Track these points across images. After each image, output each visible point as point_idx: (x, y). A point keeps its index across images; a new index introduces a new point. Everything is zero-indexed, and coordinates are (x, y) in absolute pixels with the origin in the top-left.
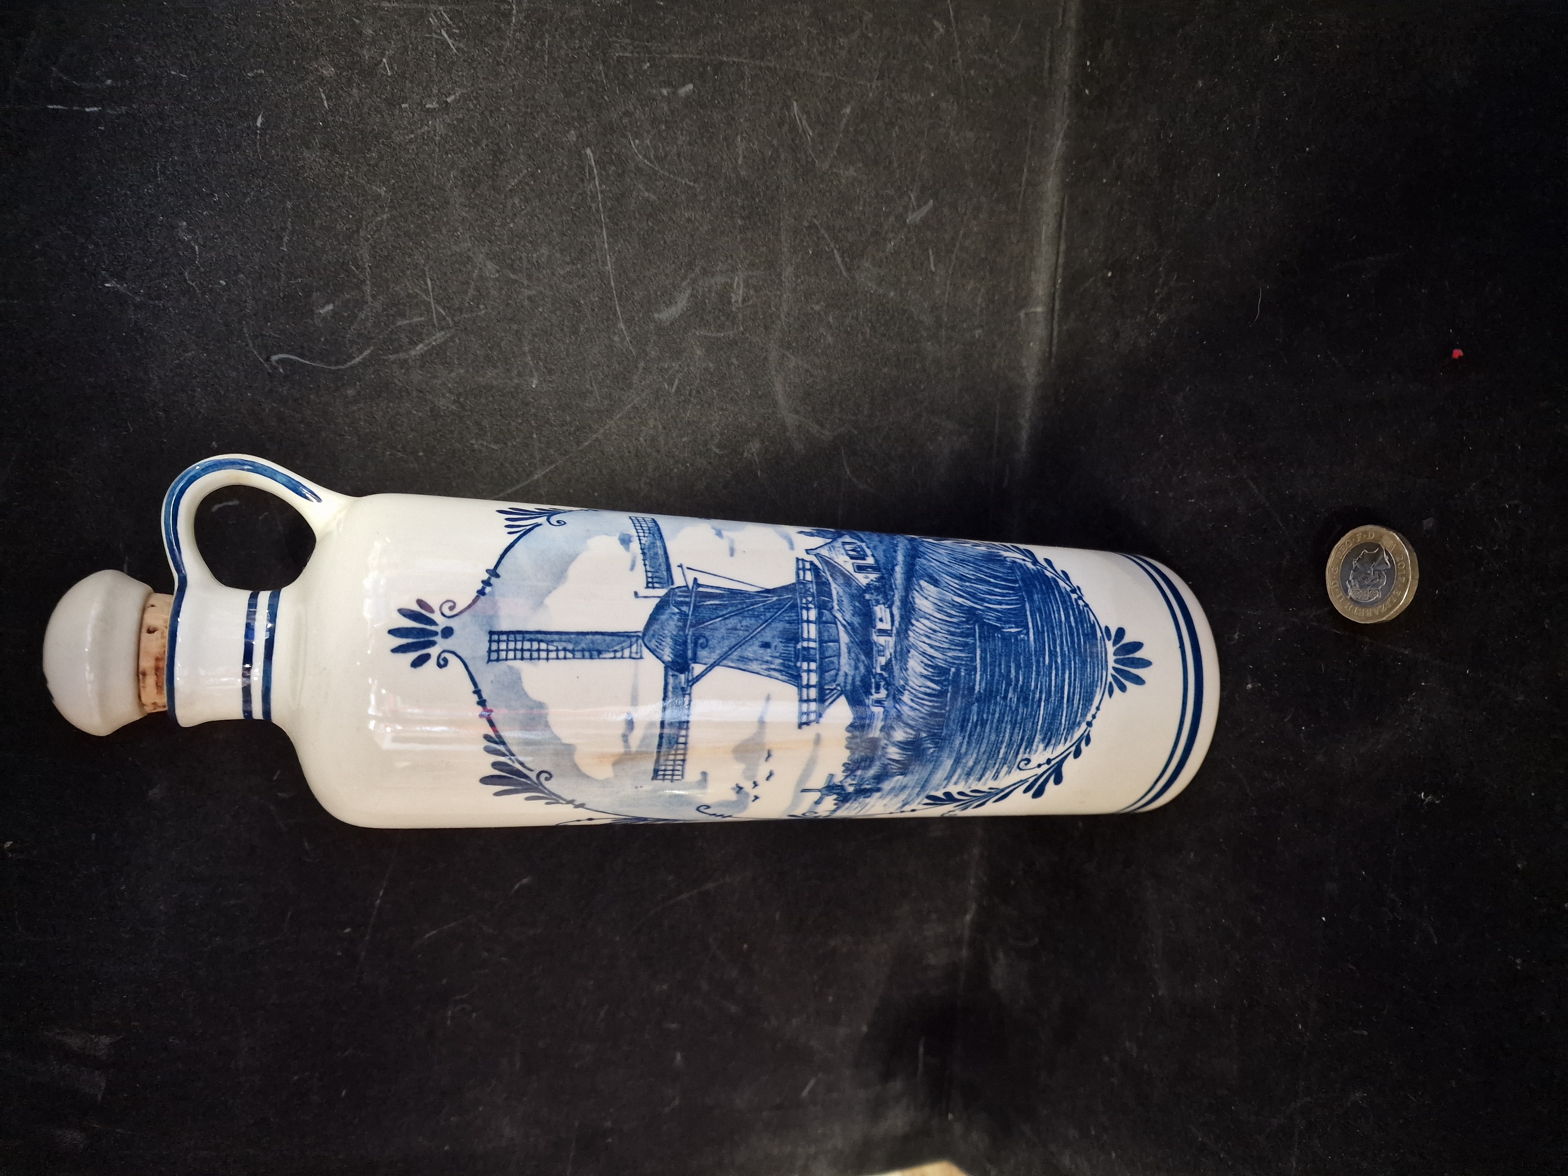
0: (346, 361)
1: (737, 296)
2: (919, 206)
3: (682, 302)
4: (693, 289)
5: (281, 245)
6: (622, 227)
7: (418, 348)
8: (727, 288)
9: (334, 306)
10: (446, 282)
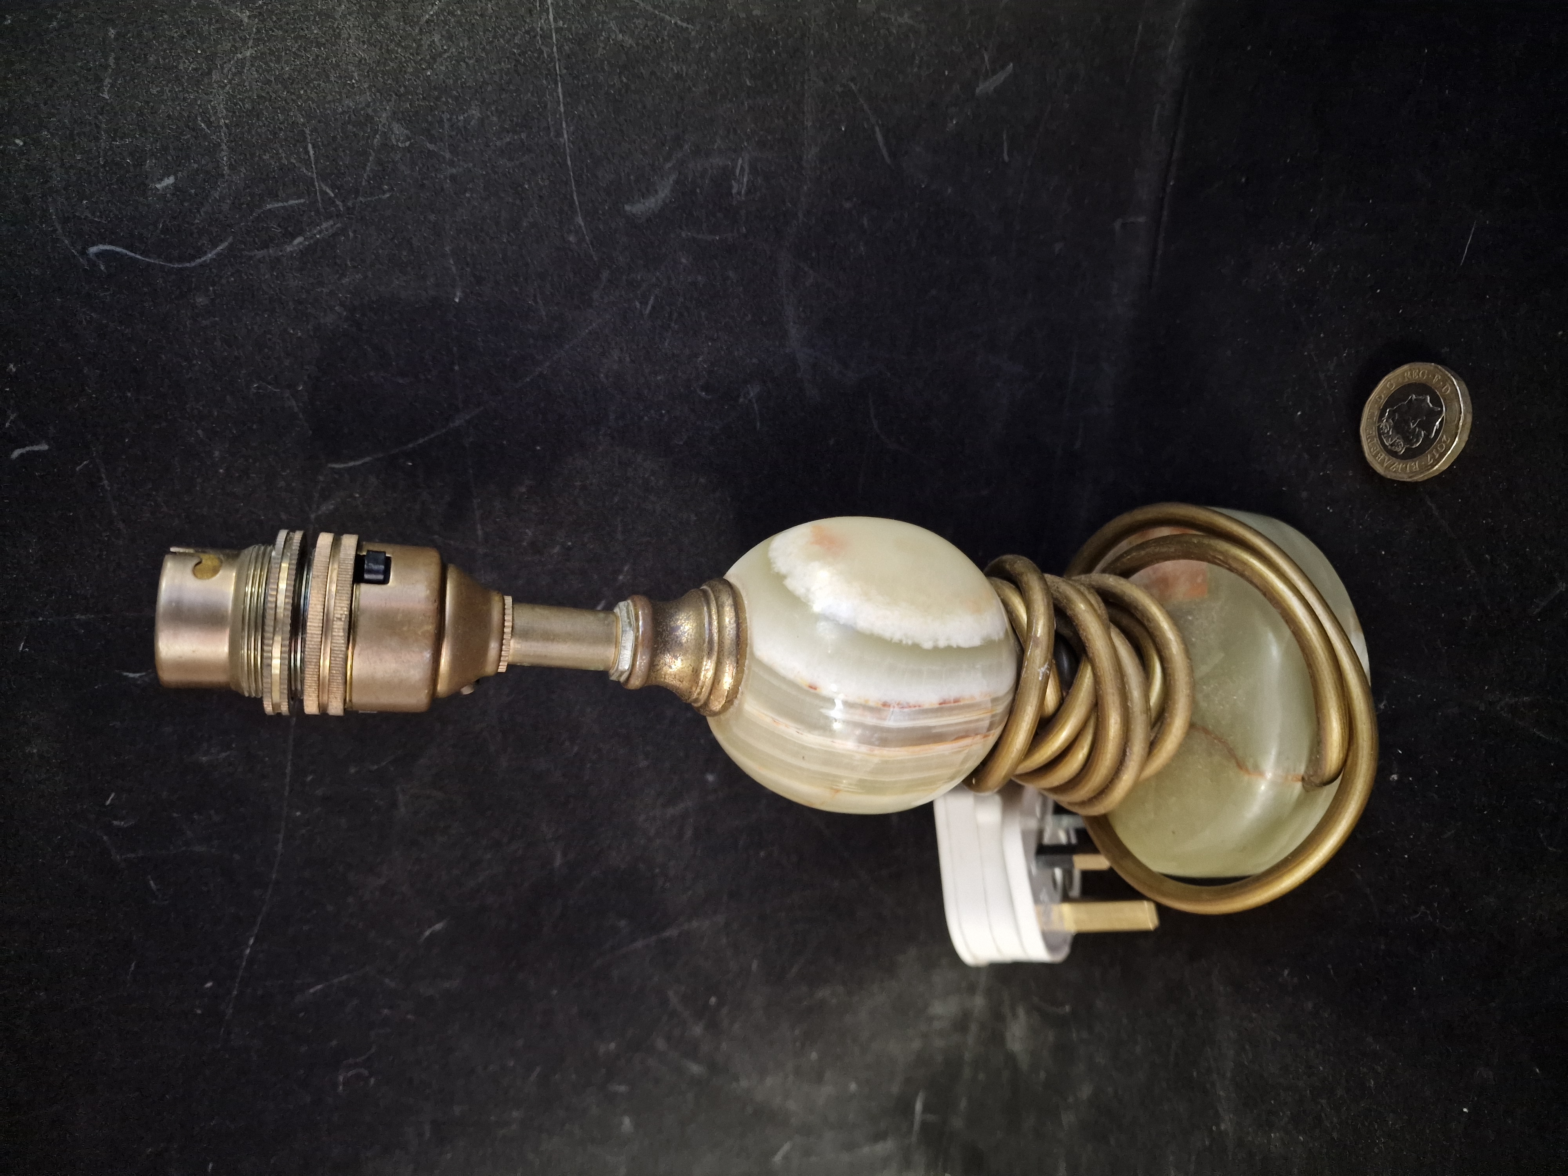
0: (193, 258)
1: (739, 187)
2: (994, 72)
3: (664, 192)
4: (680, 173)
5: (99, 89)
6: (585, 83)
7: (296, 242)
8: (727, 174)
9: (176, 179)
10: (335, 150)
